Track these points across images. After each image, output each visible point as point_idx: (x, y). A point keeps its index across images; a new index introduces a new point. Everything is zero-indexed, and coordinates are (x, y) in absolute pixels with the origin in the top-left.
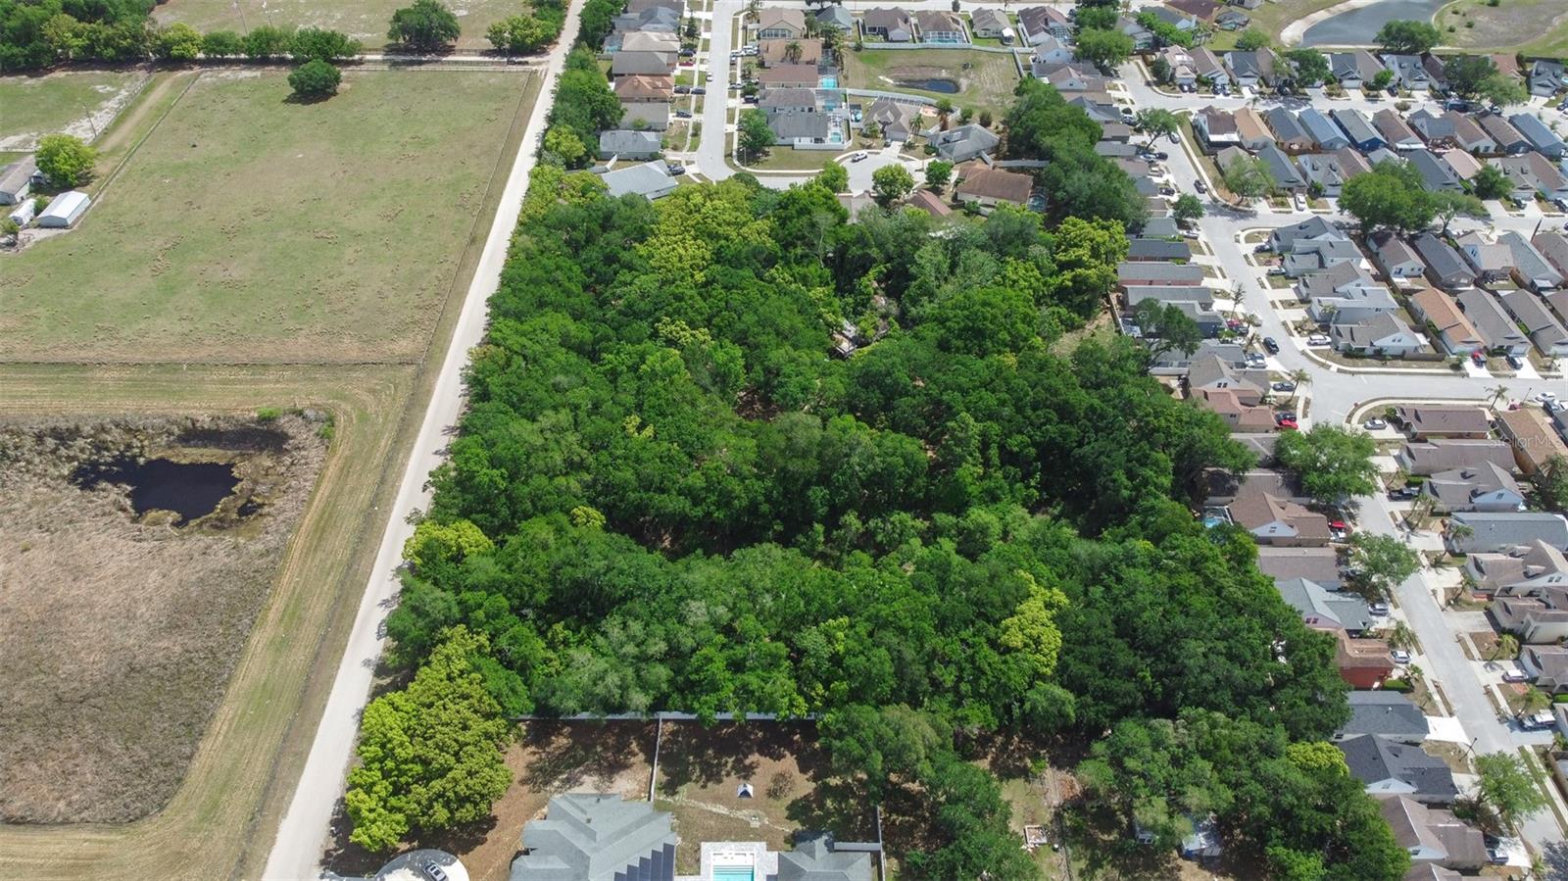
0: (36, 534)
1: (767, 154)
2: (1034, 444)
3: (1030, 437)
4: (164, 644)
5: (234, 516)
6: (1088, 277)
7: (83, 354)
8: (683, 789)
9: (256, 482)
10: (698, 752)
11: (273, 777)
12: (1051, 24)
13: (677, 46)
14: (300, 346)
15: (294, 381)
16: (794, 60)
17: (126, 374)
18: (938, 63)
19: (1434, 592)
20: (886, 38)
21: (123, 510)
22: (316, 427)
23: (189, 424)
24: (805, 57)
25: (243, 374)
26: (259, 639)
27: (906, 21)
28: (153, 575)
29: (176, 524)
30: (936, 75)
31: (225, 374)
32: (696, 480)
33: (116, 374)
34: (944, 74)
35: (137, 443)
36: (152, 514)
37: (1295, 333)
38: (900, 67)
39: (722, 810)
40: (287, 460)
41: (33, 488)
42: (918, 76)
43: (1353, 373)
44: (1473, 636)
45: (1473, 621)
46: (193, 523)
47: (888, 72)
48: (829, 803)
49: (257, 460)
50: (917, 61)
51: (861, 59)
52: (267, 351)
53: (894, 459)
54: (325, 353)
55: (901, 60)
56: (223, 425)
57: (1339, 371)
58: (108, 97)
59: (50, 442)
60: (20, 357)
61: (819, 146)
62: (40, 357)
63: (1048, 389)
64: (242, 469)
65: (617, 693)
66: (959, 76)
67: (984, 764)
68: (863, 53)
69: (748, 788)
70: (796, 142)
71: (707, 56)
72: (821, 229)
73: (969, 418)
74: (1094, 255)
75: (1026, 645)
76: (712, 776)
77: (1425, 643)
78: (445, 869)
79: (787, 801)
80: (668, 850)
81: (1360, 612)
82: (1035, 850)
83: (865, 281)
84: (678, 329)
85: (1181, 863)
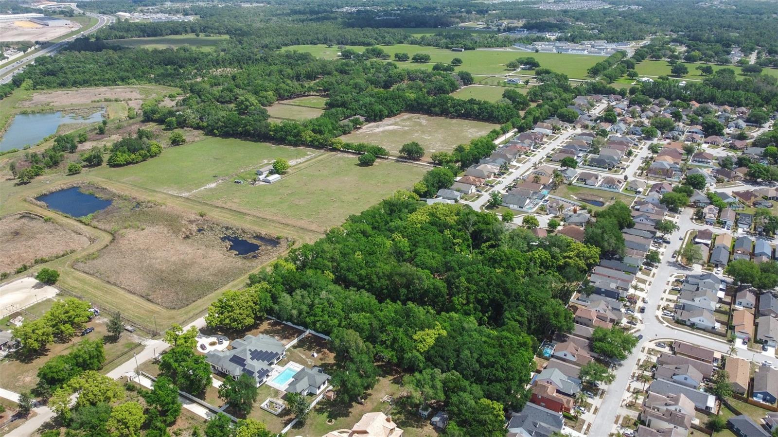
1: (497, 208)
2: (489, 299)
3: (489, 296)
4: (210, 277)
5: (251, 257)
6: (569, 263)
8: (298, 349)
9: (263, 251)
10: (311, 343)
12: (662, 190)
13: (496, 171)
15: (293, 231)
16: (537, 182)
17: (253, 218)
18: (601, 195)
19: (624, 400)
20: (585, 184)
21: (227, 248)
22: (289, 243)
23: (259, 234)
24: (542, 181)
25: (281, 226)
26: (232, 283)
27: (597, 178)
28: (221, 263)
29: (236, 255)
30: (597, 199)
31: (277, 225)
32: (363, 272)
33: (251, 218)
34: (601, 200)
35: (243, 235)
36: (232, 251)
37: (661, 309)
38: (584, 194)
39: (304, 357)
40: (275, 249)
41: (212, 237)
42: (589, 198)
43: (672, 328)
44: (625, 417)
45: (632, 414)
46: (240, 255)
47: (576, 195)
48: (335, 367)
49: (267, 247)
50: (592, 193)
51: (568, 188)
52: (291, 222)
53: (431, 286)
54: (306, 226)
55: (585, 191)
56: (266, 237)
57: (667, 326)
58: (308, 155)
59: (224, 229)
60: (232, 208)
61: (519, 209)
62: (237, 209)
64: (262, 248)
65: (290, 308)
66: (607, 201)
67: (391, 378)
68: (571, 186)
69: (316, 355)
70: (511, 206)
71: (507, 177)
72: (472, 222)
73: (463, 279)
74: (578, 256)
75: (421, 341)
76: (309, 349)
77: (600, 413)
78: (224, 341)
79: (323, 362)
80: (277, 354)
81: (575, 389)
82: (384, 402)
83: (484, 245)
84: (397, 236)
85: (429, 425)
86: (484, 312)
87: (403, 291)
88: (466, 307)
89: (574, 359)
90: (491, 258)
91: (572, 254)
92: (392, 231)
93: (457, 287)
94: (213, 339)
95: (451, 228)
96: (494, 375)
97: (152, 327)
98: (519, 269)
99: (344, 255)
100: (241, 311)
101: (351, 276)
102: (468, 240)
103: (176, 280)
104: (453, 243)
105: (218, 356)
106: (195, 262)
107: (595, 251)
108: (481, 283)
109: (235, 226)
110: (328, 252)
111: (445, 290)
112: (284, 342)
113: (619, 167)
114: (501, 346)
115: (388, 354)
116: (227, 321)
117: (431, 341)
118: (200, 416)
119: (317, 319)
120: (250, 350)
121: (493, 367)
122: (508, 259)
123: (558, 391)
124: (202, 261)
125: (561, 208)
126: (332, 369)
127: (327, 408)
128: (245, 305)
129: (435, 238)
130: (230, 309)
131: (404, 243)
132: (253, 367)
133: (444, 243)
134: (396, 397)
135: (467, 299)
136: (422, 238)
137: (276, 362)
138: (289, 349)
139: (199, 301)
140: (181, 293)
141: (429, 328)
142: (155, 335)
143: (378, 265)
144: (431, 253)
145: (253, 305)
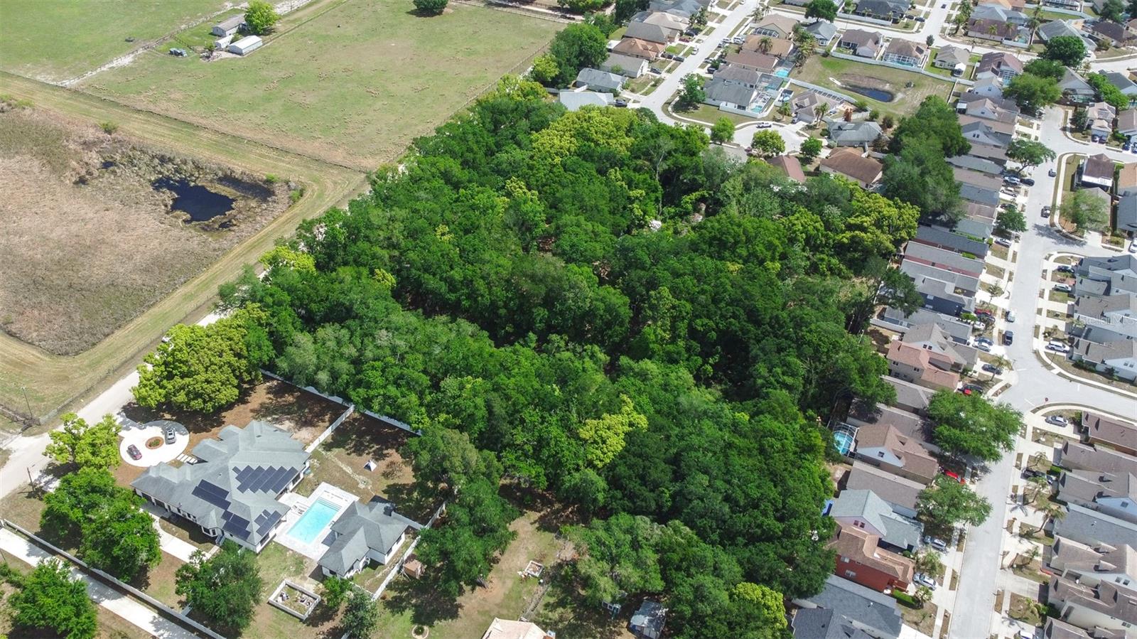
0: (117, 204)
1: (696, 108)
2: (718, 330)
3: (717, 324)
4: (137, 277)
5: (217, 226)
6: (862, 240)
7: (201, 121)
8: (335, 451)
9: (240, 212)
10: (361, 435)
11: (132, 358)
12: (1002, 67)
13: (684, 27)
14: (311, 148)
15: (298, 165)
16: (765, 52)
17: (214, 137)
18: (886, 78)
19: (1005, 554)
20: (854, 53)
21: (166, 206)
22: (291, 193)
23: (229, 172)
24: (774, 51)
25: (273, 154)
26: (182, 291)
27: (877, 42)
28: (156, 242)
29: (185, 221)
30: (880, 87)
31: (264, 151)
32: (457, 274)
33: (210, 136)
34: (887, 87)
35: (196, 174)
36: (178, 212)
37: (1041, 336)
38: (853, 75)
39: (349, 470)
40: (264, 206)
41: (133, 181)
42: (864, 84)
43: (1071, 380)
44: (1014, 596)
45: (1027, 588)
46: (194, 223)
47: (837, 77)
49: (249, 202)
50: (868, 73)
51: (823, 63)
52: (291, 145)
53: (598, 303)
54: (323, 155)
55: (856, 70)
56: (245, 178)
57: (1059, 374)
59: (156, 161)
60: (170, 114)
61: (741, 111)
62: (180, 117)
63: (745, 292)
64: (240, 204)
65: (312, 368)
66: (899, 90)
67: (535, 516)
68: (828, 59)
69: (373, 465)
70: (723, 104)
71: (705, 38)
72: (663, 151)
73: (665, 291)
74: (878, 224)
75: (595, 442)
76: (359, 450)
77: (963, 584)
78: (177, 436)
79: (391, 482)
80: (293, 470)
81: (909, 534)
82: (527, 578)
83: (686, 198)
84: (517, 187)
85: (624, 631)
86: (705, 355)
87: (541, 313)
88: (671, 348)
89: (899, 464)
90: (714, 238)
91: (867, 221)
92: (506, 175)
93: (652, 307)
94: (154, 431)
95: (621, 164)
96: (760, 526)
97: (20, 403)
98: (773, 260)
99: (413, 234)
100: (210, 375)
101: (432, 282)
102: (655, 190)
103: (65, 285)
104: (629, 198)
105: (167, 482)
106: (103, 242)
107: (911, 212)
108: (702, 298)
109: (178, 154)
110: (379, 228)
111: (626, 312)
112: (305, 433)
113: (910, 17)
114: (762, 451)
115: (528, 472)
116: (181, 397)
117: (616, 443)
118: (140, 629)
119: (372, 393)
120: (236, 469)
121: (756, 506)
122: (748, 240)
123: (882, 544)
124: (117, 238)
125: (822, 110)
126: (410, 500)
127: (409, 597)
128: (216, 360)
129: (594, 190)
130: (185, 369)
131: (533, 204)
132: (246, 509)
133: (611, 200)
134: (551, 562)
135: (673, 329)
136: (568, 191)
137: (291, 487)
138: (315, 452)
139: (118, 333)
140: (77, 317)
141: (610, 412)
142: (28, 425)
143: (487, 256)
144: (589, 226)
145: (233, 360)
